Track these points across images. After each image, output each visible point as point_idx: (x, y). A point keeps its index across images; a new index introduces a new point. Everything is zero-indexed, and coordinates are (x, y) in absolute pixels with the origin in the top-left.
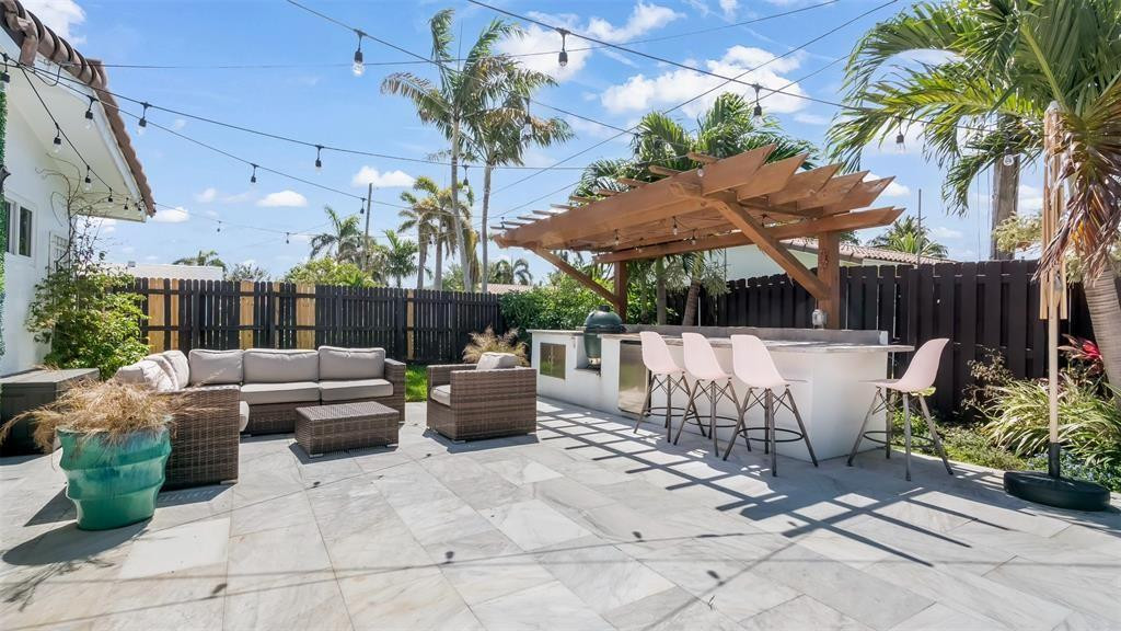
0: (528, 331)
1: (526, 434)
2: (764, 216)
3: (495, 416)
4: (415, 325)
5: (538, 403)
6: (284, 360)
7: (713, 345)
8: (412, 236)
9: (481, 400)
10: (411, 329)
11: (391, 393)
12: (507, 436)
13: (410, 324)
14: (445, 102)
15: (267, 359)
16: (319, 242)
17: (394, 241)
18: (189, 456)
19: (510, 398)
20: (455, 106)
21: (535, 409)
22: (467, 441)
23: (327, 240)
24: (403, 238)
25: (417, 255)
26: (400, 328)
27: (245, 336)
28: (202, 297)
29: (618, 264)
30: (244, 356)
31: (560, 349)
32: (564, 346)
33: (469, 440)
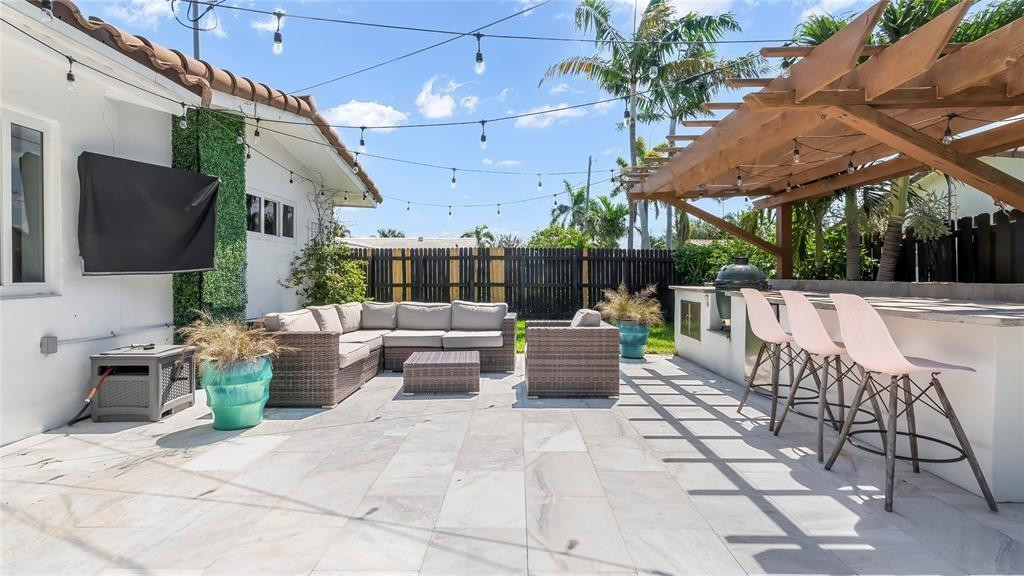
0: (670, 287)
1: (607, 397)
2: (951, 117)
3: (570, 375)
4: (590, 282)
5: (620, 364)
6: (424, 311)
7: (818, 306)
8: (622, 200)
9: (555, 358)
10: (586, 286)
11: (501, 345)
12: (584, 397)
13: (585, 281)
14: (621, 68)
15: (412, 310)
16: (557, 212)
17: (607, 205)
18: (301, 383)
19: (587, 358)
20: (631, 69)
21: (618, 371)
22: (540, 397)
23: (563, 209)
24: (615, 202)
25: (627, 217)
26: (575, 285)
27: (454, 291)
28: (425, 261)
29: (780, 208)
30: (397, 307)
31: (696, 307)
32: (699, 304)
33: (542, 396)
